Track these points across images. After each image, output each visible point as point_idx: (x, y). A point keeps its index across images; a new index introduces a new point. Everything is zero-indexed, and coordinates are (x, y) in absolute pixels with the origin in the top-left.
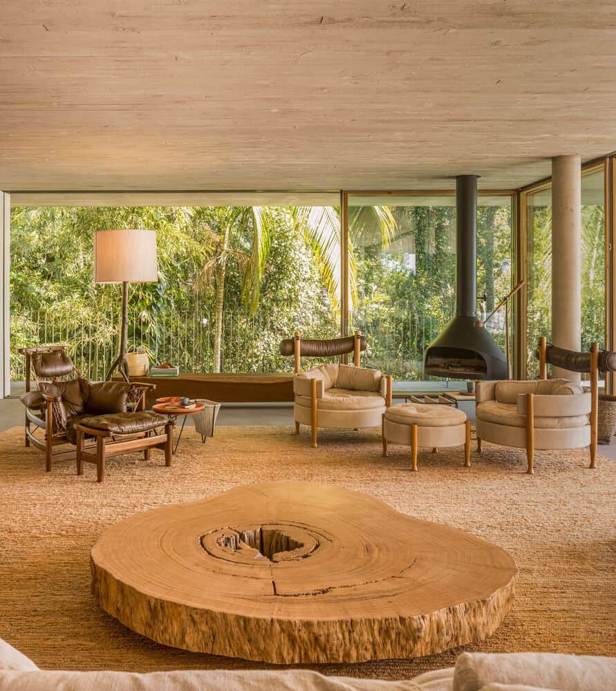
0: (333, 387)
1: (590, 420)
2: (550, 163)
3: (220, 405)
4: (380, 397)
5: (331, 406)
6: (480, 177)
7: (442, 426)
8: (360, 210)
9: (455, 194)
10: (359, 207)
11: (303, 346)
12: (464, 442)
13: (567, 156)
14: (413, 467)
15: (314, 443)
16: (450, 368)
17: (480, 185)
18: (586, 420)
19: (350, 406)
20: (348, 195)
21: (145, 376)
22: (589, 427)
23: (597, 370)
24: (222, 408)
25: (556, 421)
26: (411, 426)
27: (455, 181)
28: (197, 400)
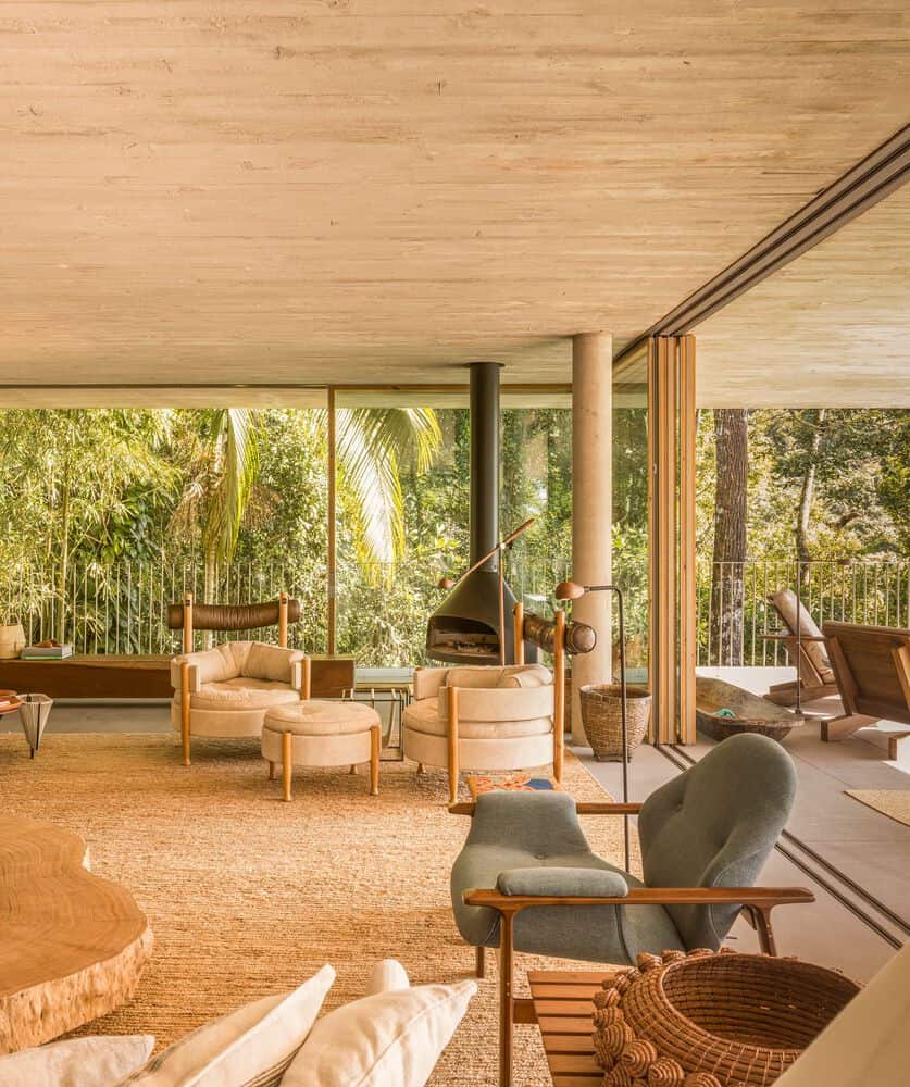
0: (240, 676)
1: (553, 726)
2: (570, 344)
3: (51, 701)
4: (291, 692)
5: (209, 704)
6: (502, 365)
7: (326, 735)
8: (385, 413)
9: (469, 391)
10: (384, 410)
11: (199, 614)
12: (369, 758)
13: (588, 335)
14: (285, 795)
15: (185, 758)
16: (459, 648)
17: (505, 376)
18: (545, 726)
19: (236, 705)
20: (336, 392)
21: (19, 658)
22: (551, 736)
23: (563, 652)
24: (54, 706)
25: (492, 728)
26: (283, 733)
27: (469, 370)
28: (31, 695)
